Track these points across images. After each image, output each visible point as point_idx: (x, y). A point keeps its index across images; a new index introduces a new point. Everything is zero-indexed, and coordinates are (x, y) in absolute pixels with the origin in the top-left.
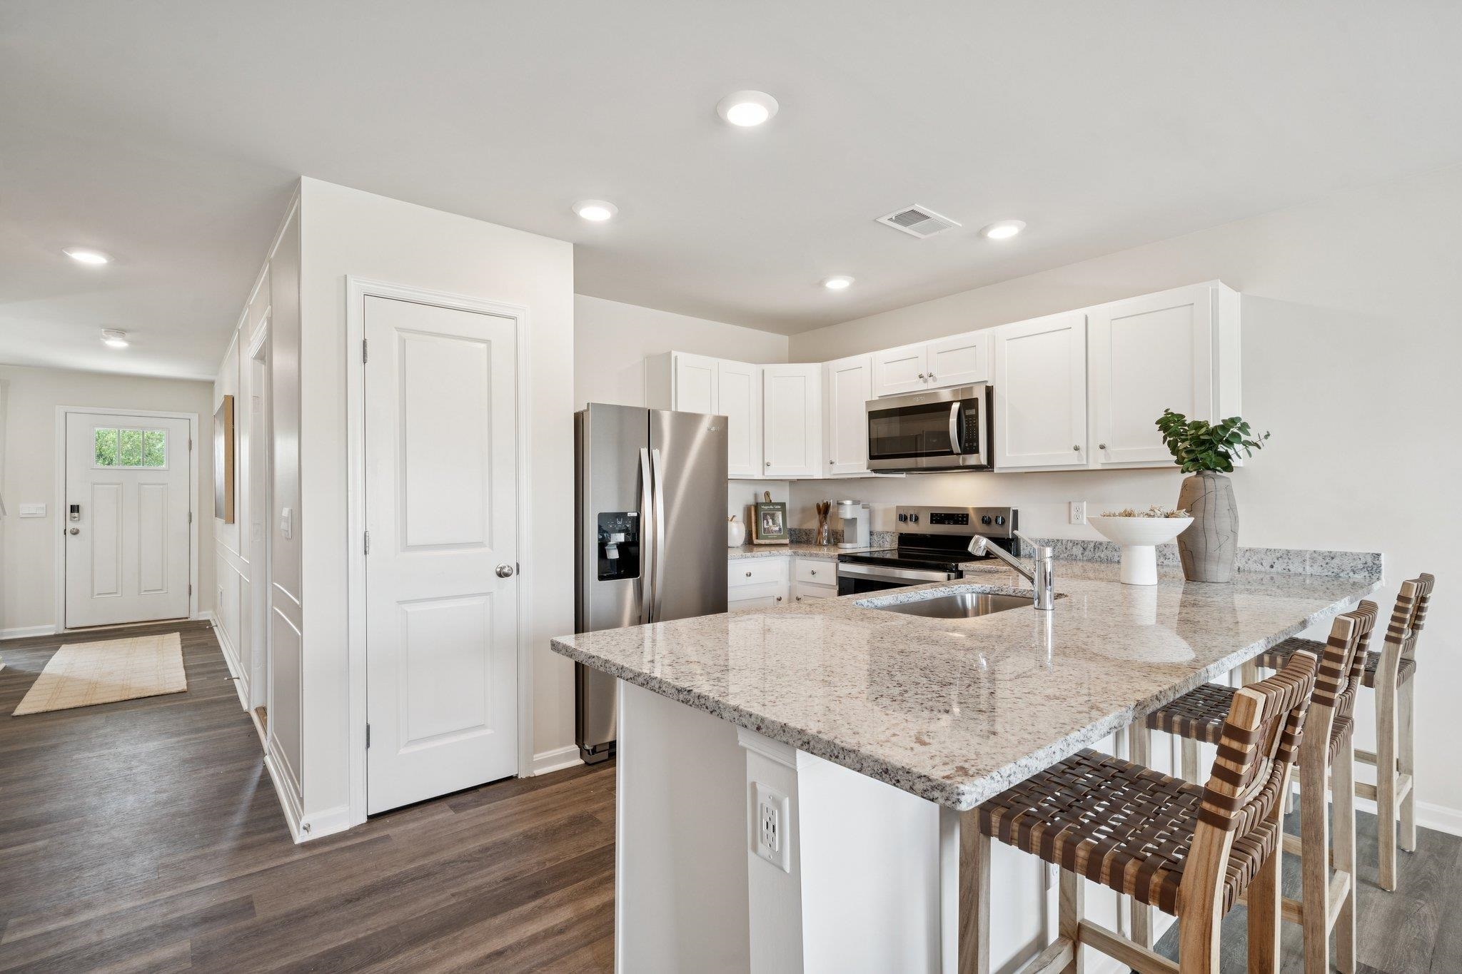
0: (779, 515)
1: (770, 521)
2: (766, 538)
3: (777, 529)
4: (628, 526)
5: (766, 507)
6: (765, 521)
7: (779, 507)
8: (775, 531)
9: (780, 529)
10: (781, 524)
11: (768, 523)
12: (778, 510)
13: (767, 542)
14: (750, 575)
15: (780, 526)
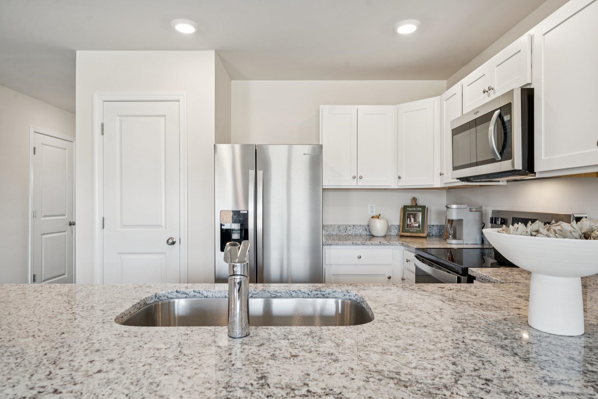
0: (420, 215)
1: (412, 219)
2: (408, 231)
3: (417, 225)
4: (241, 219)
5: (410, 209)
6: (409, 219)
7: (420, 209)
8: (416, 227)
9: (419, 226)
10: (420, 222)
11: (410, 220)
12: (419, 211)
13: (409, 234)
14: (360, 258)
15: (419, 223)
